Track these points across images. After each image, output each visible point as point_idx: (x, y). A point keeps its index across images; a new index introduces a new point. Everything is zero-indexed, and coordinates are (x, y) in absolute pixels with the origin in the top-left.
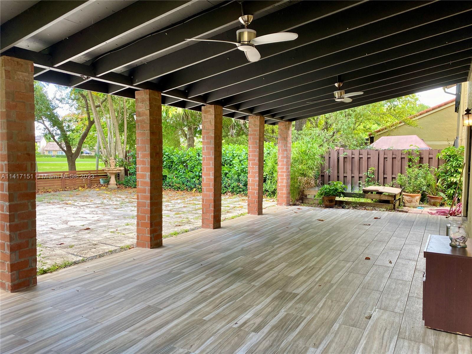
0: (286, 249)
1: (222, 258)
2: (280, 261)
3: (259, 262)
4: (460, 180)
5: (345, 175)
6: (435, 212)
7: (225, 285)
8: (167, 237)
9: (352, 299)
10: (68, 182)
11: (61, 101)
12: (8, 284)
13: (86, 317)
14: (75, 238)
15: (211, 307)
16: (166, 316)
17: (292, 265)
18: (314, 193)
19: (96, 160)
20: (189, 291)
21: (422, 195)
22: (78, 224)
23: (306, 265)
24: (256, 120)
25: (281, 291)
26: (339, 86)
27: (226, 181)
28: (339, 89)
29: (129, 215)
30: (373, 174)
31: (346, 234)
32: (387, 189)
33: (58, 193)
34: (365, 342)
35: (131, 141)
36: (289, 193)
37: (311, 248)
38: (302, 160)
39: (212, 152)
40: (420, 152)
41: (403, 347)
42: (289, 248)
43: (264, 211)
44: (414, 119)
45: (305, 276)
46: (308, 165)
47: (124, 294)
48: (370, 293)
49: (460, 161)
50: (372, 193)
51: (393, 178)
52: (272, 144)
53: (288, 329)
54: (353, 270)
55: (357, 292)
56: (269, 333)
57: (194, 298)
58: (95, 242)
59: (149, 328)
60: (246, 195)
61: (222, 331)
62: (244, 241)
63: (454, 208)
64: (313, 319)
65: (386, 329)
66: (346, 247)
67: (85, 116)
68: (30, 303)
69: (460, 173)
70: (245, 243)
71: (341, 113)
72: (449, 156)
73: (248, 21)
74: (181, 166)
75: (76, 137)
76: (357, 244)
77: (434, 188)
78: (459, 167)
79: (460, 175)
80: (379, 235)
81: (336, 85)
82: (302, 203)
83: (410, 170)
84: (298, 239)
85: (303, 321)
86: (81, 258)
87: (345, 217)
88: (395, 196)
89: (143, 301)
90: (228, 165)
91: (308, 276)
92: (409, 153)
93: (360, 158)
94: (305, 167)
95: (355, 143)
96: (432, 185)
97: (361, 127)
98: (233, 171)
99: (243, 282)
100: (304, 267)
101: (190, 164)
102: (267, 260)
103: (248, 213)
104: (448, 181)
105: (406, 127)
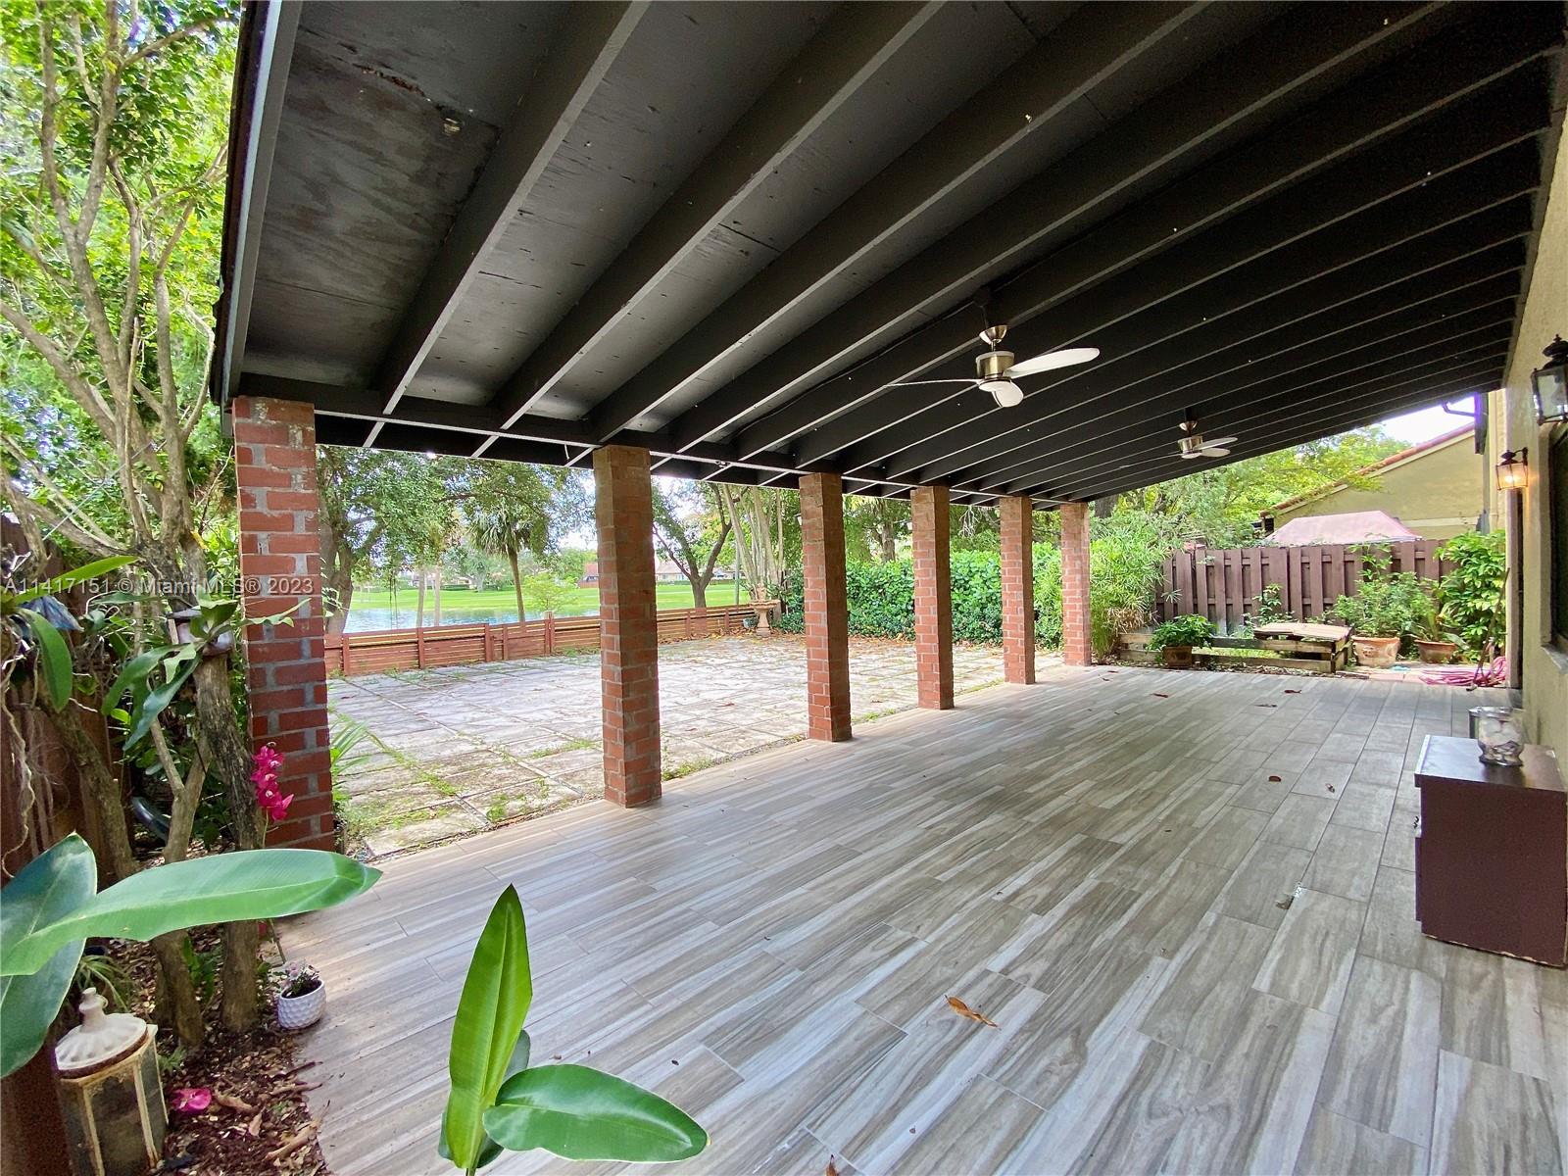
0: (1089, 754)
1: (963, 766)
2: (1078, 777)
3: (1036, 777)
4: (1499, 607)
5: (1211, 601)
6: (1439, 677)
7: (970, 818)
8: (858, 721)
9: (1244, 864)
10: (695, 625)
11: (680, 497)
12: (622, 794)
13: (739, 858)
14: (711, 720)
15: (949, 857)
16: (867, 867)
17: (1103, 785)
18: (1141, 640)
19: (734, 586)
20: (907, 824)
21: (1402, 640)
22: (715, 696)
23: (1136, 787)
24: (1015, 505)
25: (1085, 837)
26: (1189, 427)
27: (958, 620)
28: (1189, 433)
29: (791, 681)
30: (1277, 596)
31: (1221, 724)
32: (1314, 630)
33: (680, 644)
34: (1278, 957)
35: (790, 555)
36: (1088, 641)
37: (1143, 753)
38: (1114, 575)
39: (932, 570)
40: (1392, 548)
41: (1369, 976)
42: (1098, 750)
43: (1038, 677)
44: (1371, 475)
45: (1135, 809)
46: (1127, 585)
47: (794, 822)
48: (1286, 854)
49: (1496, 563)
50: (1276, 638)
51: (1325, 605)
52: (1047, 546)
53: (1105, 914)
54: (1242, 802)
55: (1256, 848)
56: (1067, 917)
57: (916, 837)
58: (743, 728)
59: (841, 887)
60: (999, 645)
61: (973, 904)
62: (1002, 736)
63: (1486, 668)
64: (1158, 898)
65: (1327, 933)
66: (1222, 752)
67: (717, 516)
68: (654, 827)
69: (1496, 590)
70: (1005, 739)
71: (1195, 477)
72: (1466, 552)
73: (997, 337)
74: (875, 594)
75: (704, 552)
76: (1247, 746)
77: (1432, 623)
78: (1495, 576)
79: (1498, 594)
80: (1299, 729)
81: (1183, 426)
82: (1119, 659)
83: (1369, 587)
84: (1115, 733)
85: (1135, 901)
86: (724, 755)
87: (1216, 690)
88: (1333, 645)
89: (828, 836)
90: (962, 589)
91: (1142, 810)
92: (1364, 551)
93: (1244, 566)
94: (1120, 590)
95: (1229, 535)
96: (1426, 618)
97: (1244, 499)
98: (972, 599)
99: (1007, 813)
100: (1132, 791)
101: (890, 590)
102: (1051, 774)
103: (1007, 680)
104: (1467, 609)
105: (1353, 492)
